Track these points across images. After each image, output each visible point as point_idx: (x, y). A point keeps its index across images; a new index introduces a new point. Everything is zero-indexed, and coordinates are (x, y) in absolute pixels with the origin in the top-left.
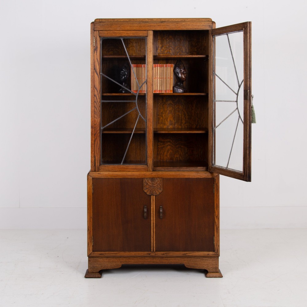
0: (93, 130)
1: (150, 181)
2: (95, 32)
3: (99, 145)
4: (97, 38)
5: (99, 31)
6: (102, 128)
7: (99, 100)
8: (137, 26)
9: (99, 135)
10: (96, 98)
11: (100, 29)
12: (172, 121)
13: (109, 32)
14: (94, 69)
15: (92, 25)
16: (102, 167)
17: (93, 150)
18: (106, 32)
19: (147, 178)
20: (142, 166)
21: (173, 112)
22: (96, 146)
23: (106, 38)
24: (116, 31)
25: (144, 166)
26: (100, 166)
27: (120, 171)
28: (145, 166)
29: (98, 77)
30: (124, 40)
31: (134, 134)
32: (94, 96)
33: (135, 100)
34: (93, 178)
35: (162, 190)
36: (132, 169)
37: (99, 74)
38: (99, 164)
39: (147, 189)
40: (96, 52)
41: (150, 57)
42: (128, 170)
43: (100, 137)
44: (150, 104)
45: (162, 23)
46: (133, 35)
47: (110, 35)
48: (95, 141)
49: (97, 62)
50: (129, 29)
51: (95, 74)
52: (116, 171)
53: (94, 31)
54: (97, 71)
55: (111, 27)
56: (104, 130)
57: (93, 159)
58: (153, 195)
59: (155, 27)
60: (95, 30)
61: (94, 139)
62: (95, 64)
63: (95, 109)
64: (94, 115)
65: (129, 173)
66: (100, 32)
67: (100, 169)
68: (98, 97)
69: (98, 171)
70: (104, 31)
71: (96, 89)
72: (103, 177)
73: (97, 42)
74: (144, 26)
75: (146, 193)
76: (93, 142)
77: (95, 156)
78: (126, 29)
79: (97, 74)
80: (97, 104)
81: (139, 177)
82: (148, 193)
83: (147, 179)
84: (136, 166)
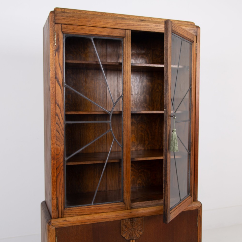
0: (55, 162)
1: (129, 223)
2: (56, 25)
3: (63, 183)
4: (58, 34)
5: (61, 24)
6: (66, 159)
7: (62, 121)
8: (112, 22)
9: (62, 168)
10: (59, 118)
11: (63, 22)
12: (135, 142)
13: (75, 27)
14: (56, 78)
15: (52, 15)
16: (67, 211)
17: (55, 190)
18: (71, 27)
19: (125, 219)
20: (118, 203)
21: (135, 132)
22: (58, 183)
23: (71, 36)
24: (85, 27)
25: (120, 203)
26: (64, 210)
27: (91, 214)
28: (122, 204)
29: (60, 90)
30: (94, 39)
31: (107, 163)
32: (56, 115)
33: (109, 119)
34: (56, 229)
35: (143, 232)
36: (106, 209)
37: (61, 85)
38: (63, 208)
39: (125, 232)
40: (58, 54)
41: (128, 65)
42: (102, 211)
43: (64, 171)
44: (128, 125)
45: (143, 22)
46: (107, 34)
47: (77, 32)
48: (57, 177)
49: (59, 68)
50: (102, 26)
51: (57, 84)
52: (86, 214)
53: (55, 23)
54: (59, 80)
55: (78, 21)
56: (69, 161)
57: (55, 202)
58: (133, 239)
59: (134, 26)
60: (57, 22)
61: (55, 174)
62: (57, 71)
63: (58, 134)
64: (56, 142)
65: (104, 216)
66: (63, 26)
67: (65, 214)
68: (60, 117)
69: (62, 217)
70: (68, 26)
71: (58, 105)
72: (70, 225)
73: (60, 40)
74: (120, 23)
75: (124, 238)
76: (55, 179)
77: (58, 197)
78: (99, 25)
79: (59, 85)
80: (60, 125)
81: (116, 219)
82: (127, 238)
83: (125, 221)
84: (110, 204)
